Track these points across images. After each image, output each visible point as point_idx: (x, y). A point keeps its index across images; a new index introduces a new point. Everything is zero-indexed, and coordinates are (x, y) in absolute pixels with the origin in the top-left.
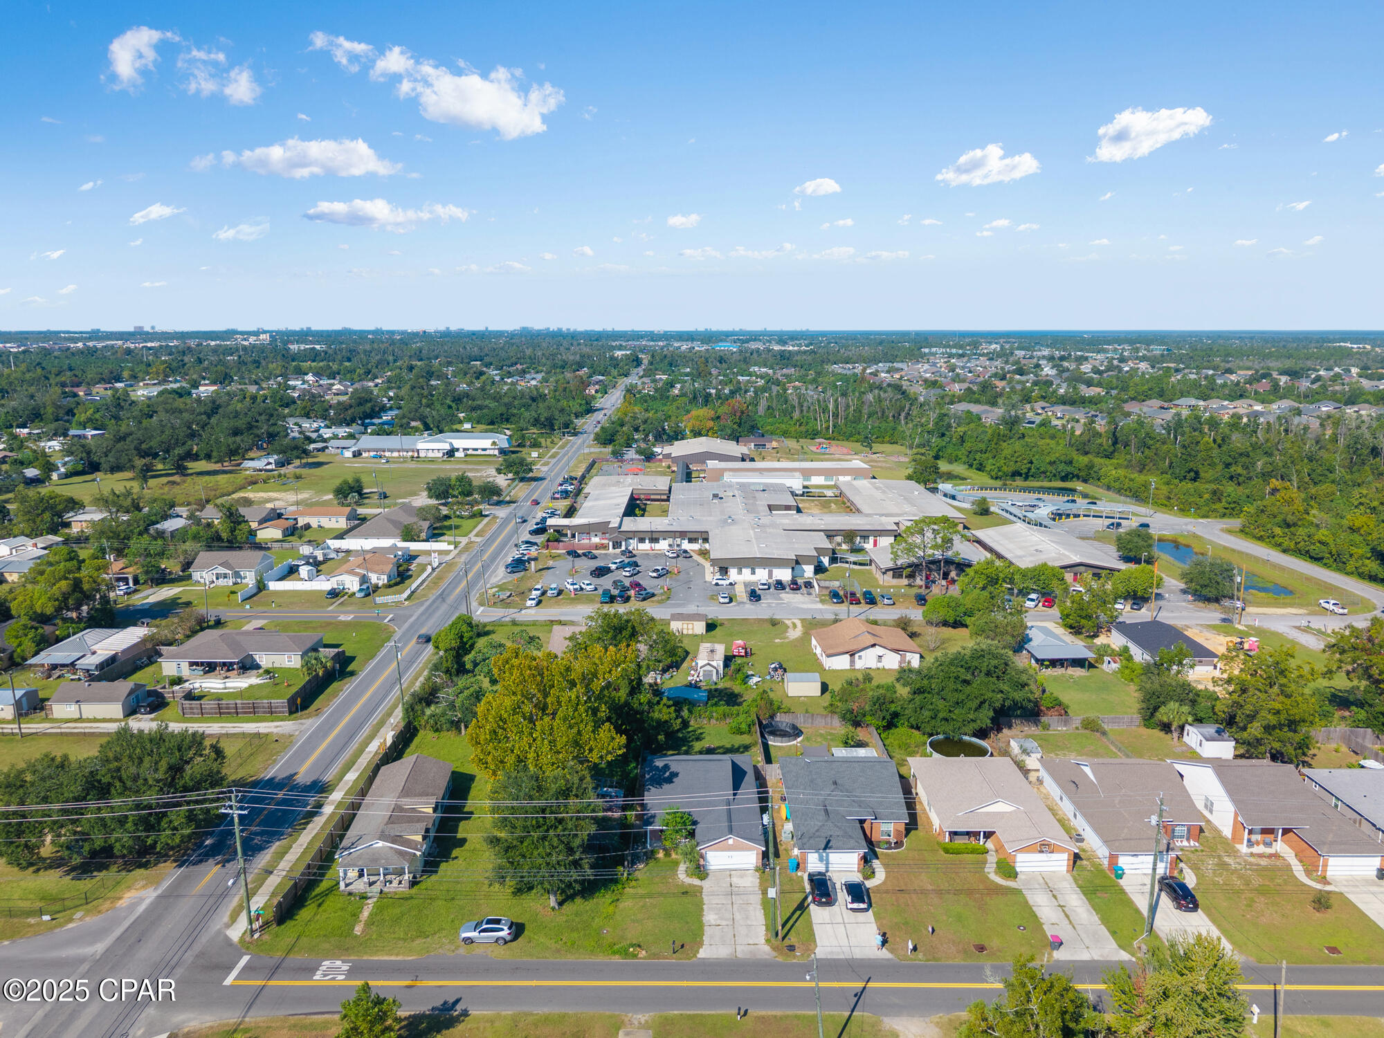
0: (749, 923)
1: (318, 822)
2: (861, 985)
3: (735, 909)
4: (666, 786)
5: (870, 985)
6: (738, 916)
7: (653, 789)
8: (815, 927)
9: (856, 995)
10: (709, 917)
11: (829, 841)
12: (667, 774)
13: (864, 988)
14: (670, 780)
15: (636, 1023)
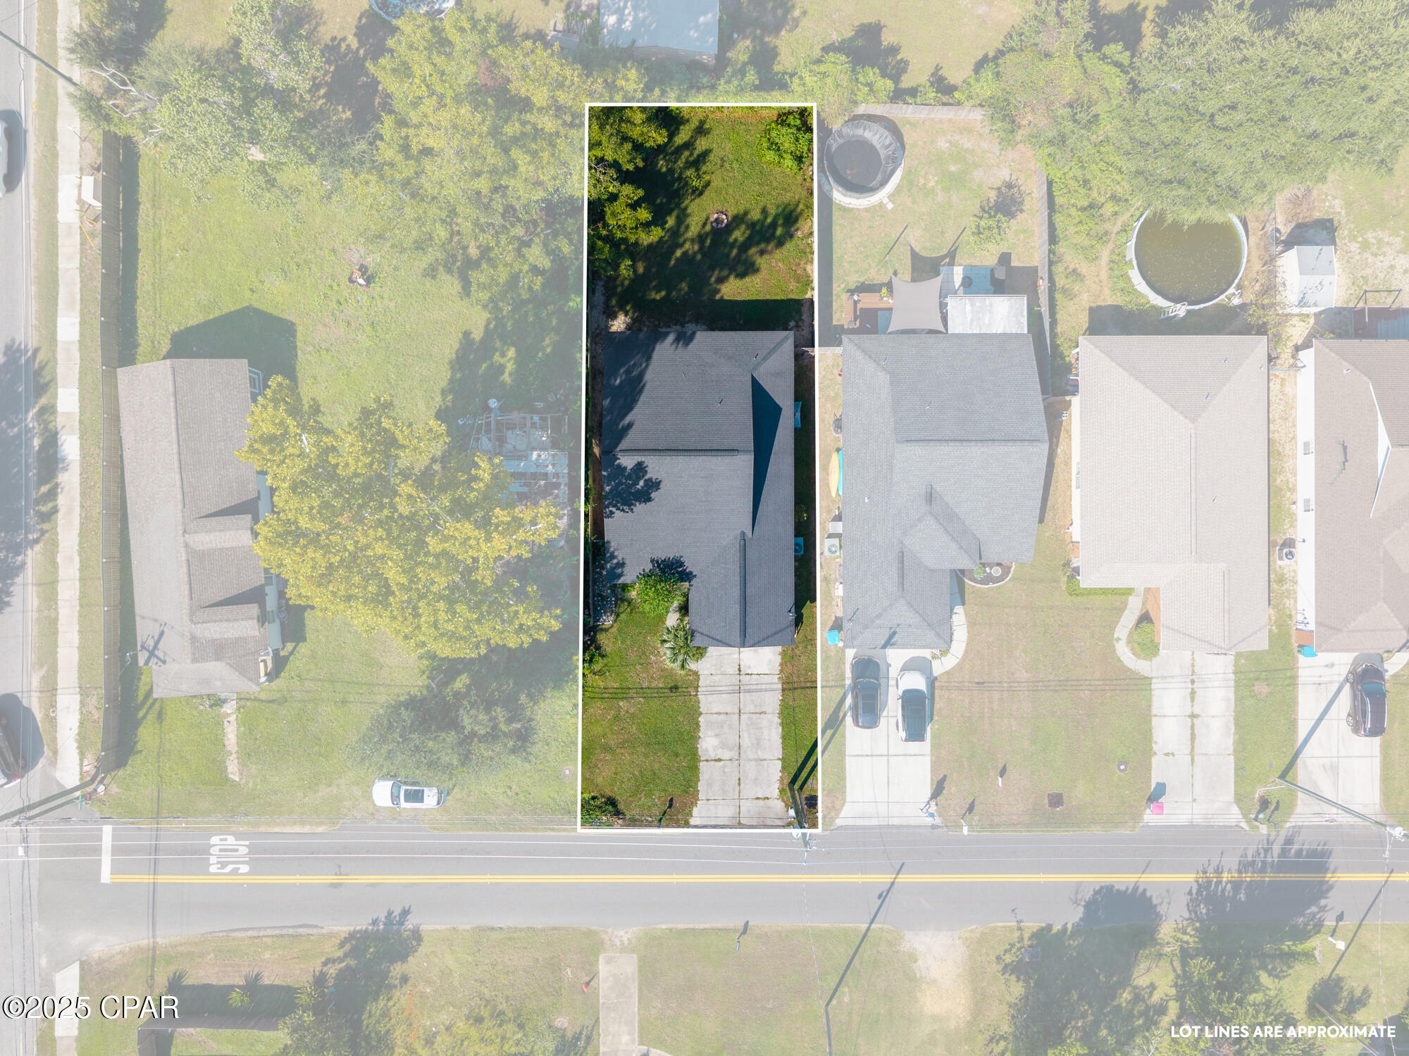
0: (761, 755)
1: (70, 480)
2: (887, 878)
3: (743, 726)
4: (639, 508)
5: (903, 878)
6: (746, 742)
7: (618, 514)
8: (849, 762)
9: (880, 896)
10: (708, 744)
11: (894, 633)
12: (642, 483)
13: (893, 883)
14: (645, 497)
15: (618, 943)
